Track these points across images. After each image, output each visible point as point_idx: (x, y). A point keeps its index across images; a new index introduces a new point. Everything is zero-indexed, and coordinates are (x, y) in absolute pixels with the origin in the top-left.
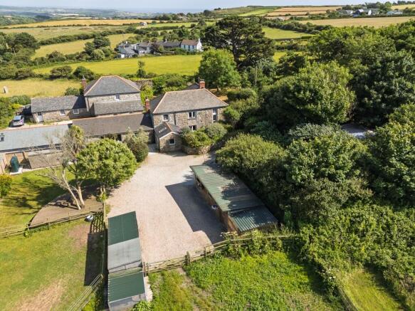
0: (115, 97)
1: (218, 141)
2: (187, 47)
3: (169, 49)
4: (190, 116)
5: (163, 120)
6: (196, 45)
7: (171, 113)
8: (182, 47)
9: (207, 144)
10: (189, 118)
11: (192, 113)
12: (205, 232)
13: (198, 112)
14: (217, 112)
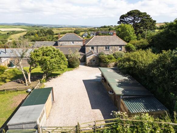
0: (71, 42)
1: (121, 60)
4: (106, 49)
5: (91, 50)
7: (95, 46)
8: (110, 33)
9: (113, 62)
10: (105, 50)
11: (107, 47)
13: (110, 47)
14: (121, 48)
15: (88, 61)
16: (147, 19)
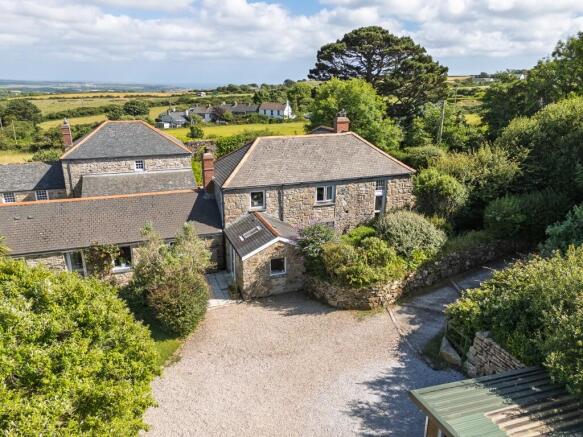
0: (133, 164)
1: (426, 265)
2: (268, 113)
3: (240, 116)
4: (320, 197)
5: (251, 208)
6: (283, 110)
7: (271, 187)
8: (261, 112)
9: (394, 277)
10: (316, 202)
11: (324, 190)
13: (339, 188)
16: (421, 60)
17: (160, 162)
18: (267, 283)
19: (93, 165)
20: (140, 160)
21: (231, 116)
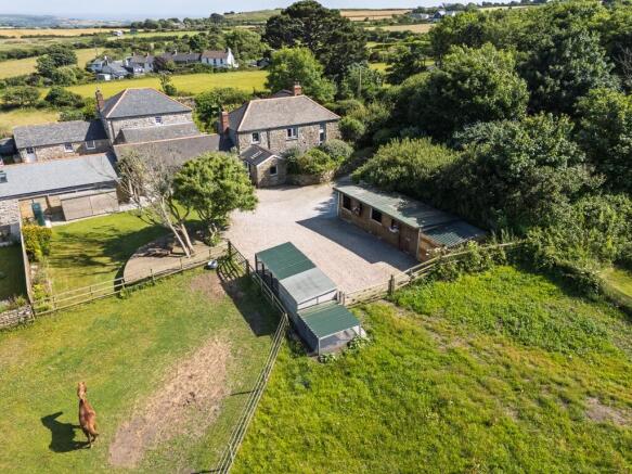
0: (153, 119)
2: (211, 61)
3: (183, 65)
4: (289, 135)
5: (252, 143)
6: (226, 57)
7: (263, 130)
8: (204, 61)
9: (330, 169)
10: (287, 138)
11: (291, 130)
12: (388, 262)
13: (300, 129)
14: (325, 129)
15: (260, 176)
16: (346, 30)
17: (172, 117)
18: (269, 179)
19: (128, 121)
20: (158, 116)
21: (174, 66)
